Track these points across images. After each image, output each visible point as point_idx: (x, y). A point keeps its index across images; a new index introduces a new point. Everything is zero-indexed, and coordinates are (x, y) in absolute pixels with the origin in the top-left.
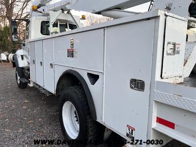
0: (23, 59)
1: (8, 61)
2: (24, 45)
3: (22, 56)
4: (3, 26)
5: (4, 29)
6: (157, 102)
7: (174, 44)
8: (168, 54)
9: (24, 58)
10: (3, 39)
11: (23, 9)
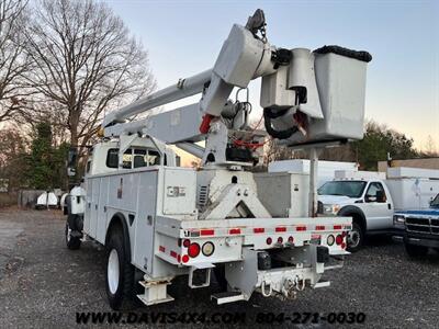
0: (78, 201)
1: (58, 206)
2: (83, 181)
3: (78, 198)
4: (59, 143)
5: (61, 147)
6: (159, 233)
7: (177, 188)
8: (168, 196)
9: (81, 200)
10: (56, 167)
11: (98, 113)
